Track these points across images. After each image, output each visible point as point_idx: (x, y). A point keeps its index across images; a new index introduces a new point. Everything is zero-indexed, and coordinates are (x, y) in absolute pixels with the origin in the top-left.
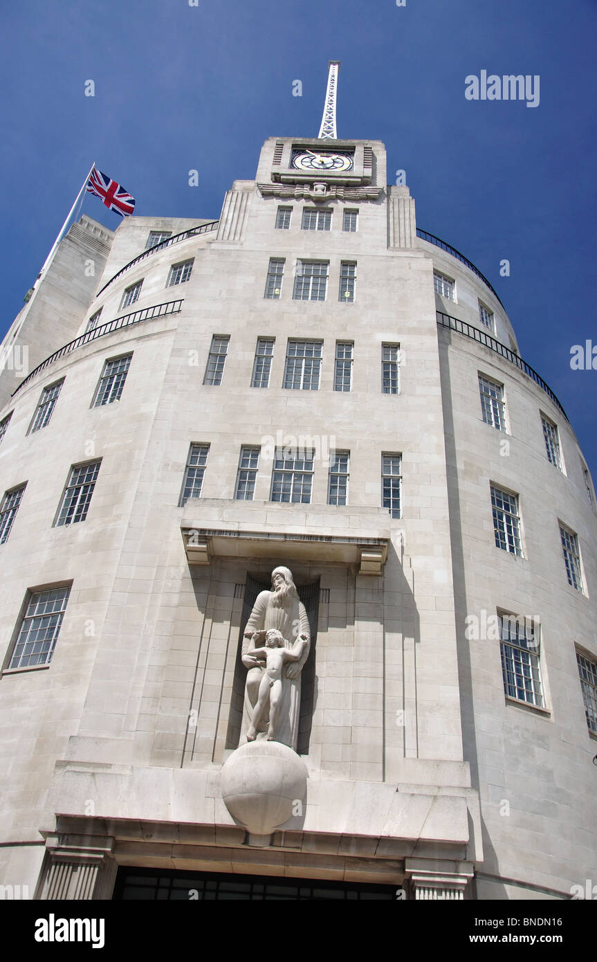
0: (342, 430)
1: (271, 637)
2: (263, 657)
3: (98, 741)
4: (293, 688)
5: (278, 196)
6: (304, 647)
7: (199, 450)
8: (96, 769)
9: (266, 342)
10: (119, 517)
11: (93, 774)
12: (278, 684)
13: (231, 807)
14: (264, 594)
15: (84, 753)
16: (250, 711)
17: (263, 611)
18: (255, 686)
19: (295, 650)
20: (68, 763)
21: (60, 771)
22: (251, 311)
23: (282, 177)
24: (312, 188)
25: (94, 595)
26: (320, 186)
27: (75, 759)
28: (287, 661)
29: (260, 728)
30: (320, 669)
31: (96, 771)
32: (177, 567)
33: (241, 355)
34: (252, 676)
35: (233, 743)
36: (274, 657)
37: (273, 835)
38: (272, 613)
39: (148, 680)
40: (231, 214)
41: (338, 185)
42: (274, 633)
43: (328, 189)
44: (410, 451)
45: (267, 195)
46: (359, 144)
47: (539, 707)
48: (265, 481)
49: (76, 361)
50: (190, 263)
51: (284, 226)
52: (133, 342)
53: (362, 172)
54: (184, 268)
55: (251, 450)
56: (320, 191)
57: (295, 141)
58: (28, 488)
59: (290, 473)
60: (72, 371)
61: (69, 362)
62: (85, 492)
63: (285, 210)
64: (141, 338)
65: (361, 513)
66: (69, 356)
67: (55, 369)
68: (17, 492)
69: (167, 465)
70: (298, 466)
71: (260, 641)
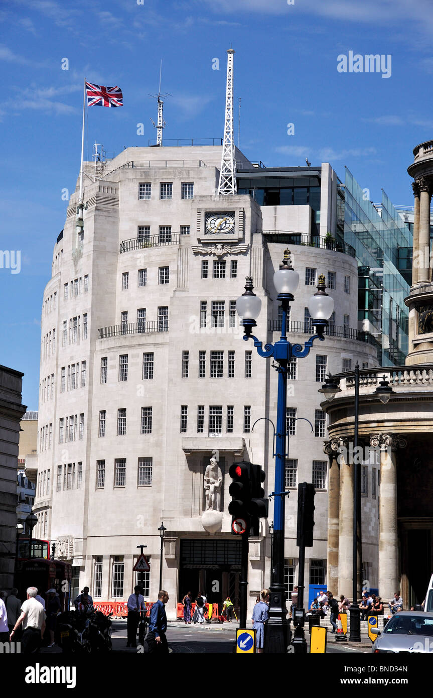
0: (231, 397)
1: (211, 482)
2: (209, 487)
3: (170, 511)
4: (218, 494)
5: (201, 254)
6: (220, 483)
7: (184, 408)
9: (202, 353)
10: (162, 435)
11: (170, 521)
12: (213, 495)
13: (204, 527)
14: (208, 466)
15: (167, 515)
16: (207, 502)
17: (208, 472)
18: (208, 495)
19: (217, 484)
20: (163, 518)
23: (202, 241)
24: (216, 248)
25: (160, 463)
26: (219, 246)
27: (165, 516)
28: (216, 488)
29: (210, 507)
30: (225, 487)
31: (171, 520)
32: (183, 456)
33: (194, 362)
34: (207, 492)
35: (204, 510)
36: (212, 487)
37: (215, 533)
38: (211, 473)
39: (180, 493)
40: (181, 266)
41: (228, 244)
42: (212, 480)
43: (223, 248)
44: (254, 405)
45: (196, 254)
46: (237, 208)
47: (294, 487)
48: (206, 420)
49: (130, 347)
50: (167, 268)
51: (205, 275)
52: (152, 346)
53: (238, 235)
54: (164, 272)
55: (201, 408)
56: (219, 250)
57: (206, 209)
58: (127, 412)
59: (214, 417)
60: (130, 352)
61: (127, 343)
62: (149, 420)
63: (205, 263)
64: (155, 344)
65: (234, 439)
66: (126, 338)
67: (121, 343)
68: (122, 411)
69: (174, 416)
70: (217, 413)
71: (208, 482)
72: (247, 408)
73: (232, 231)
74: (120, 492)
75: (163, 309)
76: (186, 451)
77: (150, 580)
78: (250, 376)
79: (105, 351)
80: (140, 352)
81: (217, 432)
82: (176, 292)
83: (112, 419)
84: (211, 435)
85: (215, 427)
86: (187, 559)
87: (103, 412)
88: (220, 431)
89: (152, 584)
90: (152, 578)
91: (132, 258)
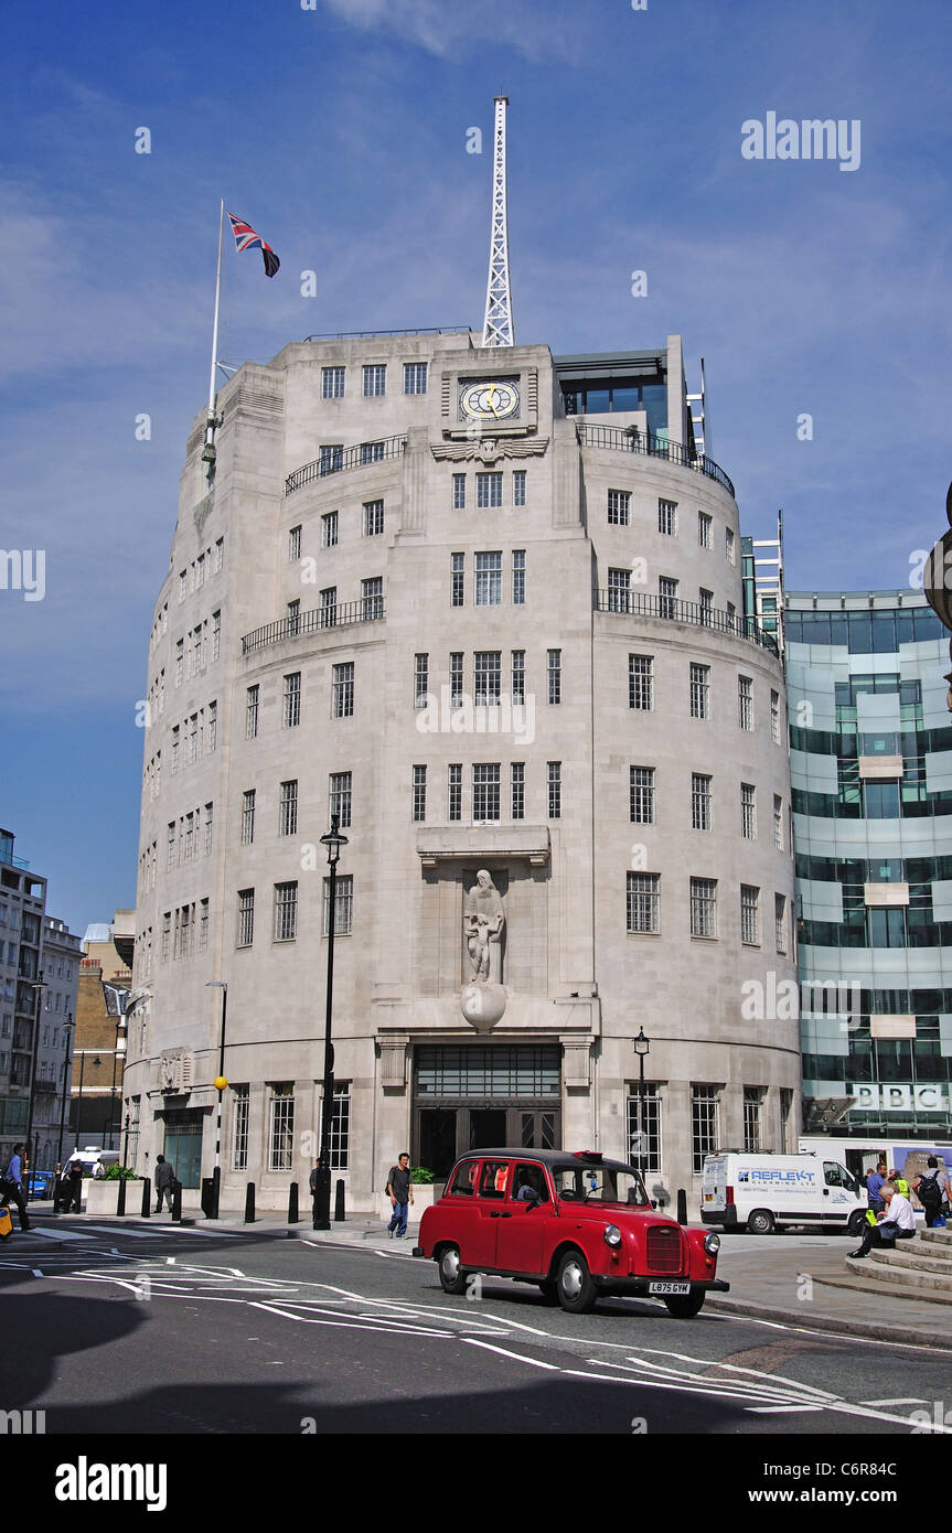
1: (480, 920)
2: (476, 931)
3: (392, 984)
4: (495, 946)
5: (451, 459)
6: (500, 922)
7: (420, 769)
8: (393, 1002)
9: (457, 656)
10: (373, 828)
11: (393, 1006)
12: (486, 947)
13: (468, 1018)
14: (474, 888)
15: (385, 993)
16: (474, 964)
17: (475, 900)
18: (474, 950)
19: (494, 926)
20: (378, 1000)
21: (374, 1006)
22: (442, 624)
23: (453, 435)
24: (481, 447)
25: (370, 887)
26: (488, 443)
27: (380, 997)
28: (490, 933)
30: (510, 932)
31: (395, 1003)
33: (439, 676)
34: (471, 943)
36: (483, 932)
38: (480, 901)
39: (413, 948)
40: (410, 487)
41: (506, 438)
42: (481, 916)
43: (497, 446)
44: (568, 760)
45: (440, 458)
46: (524, 368)
47: (655, 932)
48: (467, 795)
49: (306, 656)
50: (380, 502)
51: (460, 503)
52: (352, 650)
53: (527, 419)
54: (375, 509)
55: (456, 768)
56: (489, 450)
57: (460, 372)
58: (300, 787)
59: (484, 785)
60: (304, 668)
61: (299, 651)
62: (344, 798)
63: (460, 477)
64: (357, 646)
65: (530, 829)
66: (296, 641)
67: (287, 653)
68: (290, 785)
69: (399, 787)
70: (490, 779)
71: (475, 920)
72: (555, 766)
73: (515, 414)
74: (285, 951)
75: (373, 583)
76: (424, 855)
77: (350, 1133)
78: (558, 701)
79: (254, 674)
80: (327, 663)
81: (490, 818)
82: (400, 539)
83: (269, 804)
84: (477, 823)
85: (487, 807)
86: (429, 1088)
87: (251, 793)
88: (497, 817)
89: (354, 1141)
90: (354, 1128)
91: (308, 497)
